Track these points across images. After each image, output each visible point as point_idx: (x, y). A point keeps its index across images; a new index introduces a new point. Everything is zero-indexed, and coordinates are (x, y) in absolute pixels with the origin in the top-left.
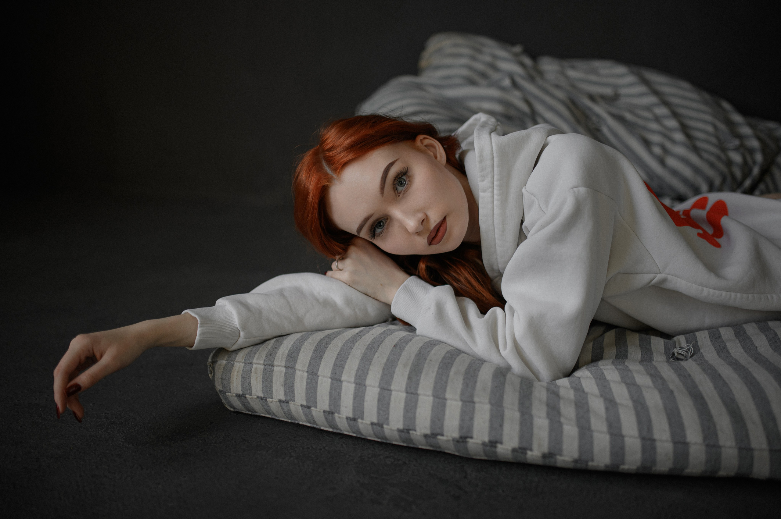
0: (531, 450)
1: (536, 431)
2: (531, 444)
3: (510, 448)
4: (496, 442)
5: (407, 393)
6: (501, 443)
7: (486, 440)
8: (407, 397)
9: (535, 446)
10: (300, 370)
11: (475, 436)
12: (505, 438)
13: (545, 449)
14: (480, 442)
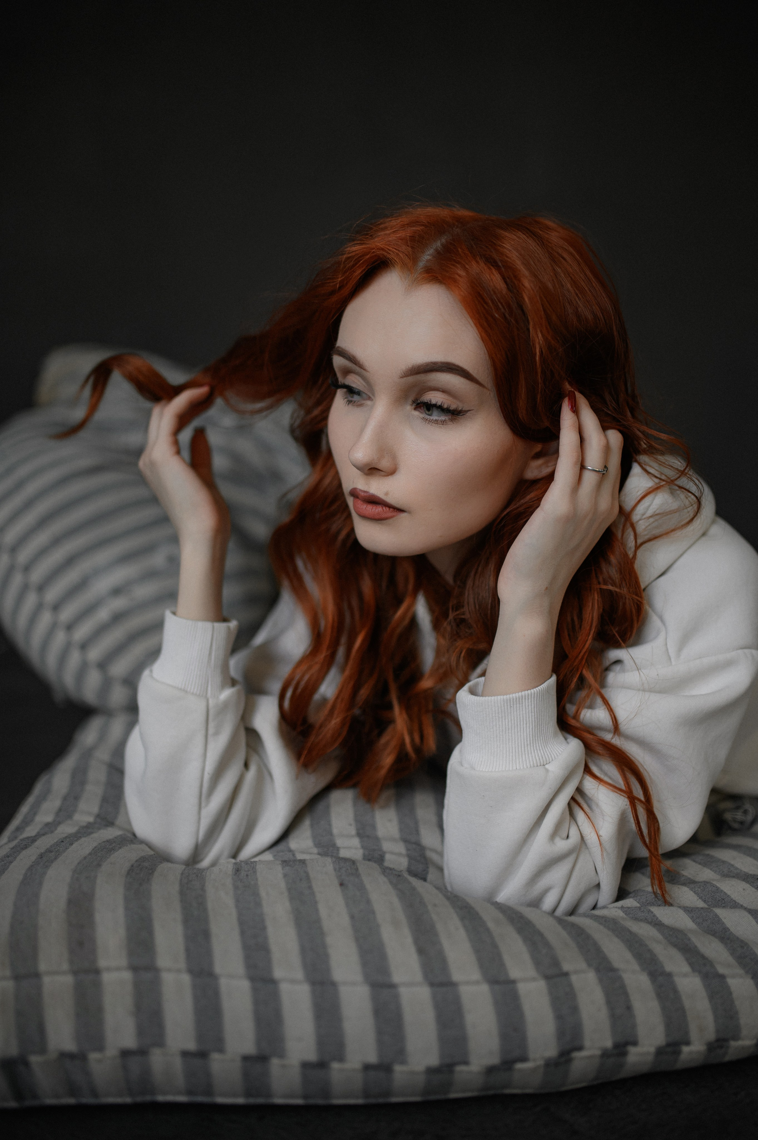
0: (688, 1043)
1: (687, 1003)
2: (687, 1033)
3: (652, 1050)
4: (626, 1044)
5: (432, 985)
6: (635, 1043)
7: (608, 1044)
8: (434, 997)
9: (694, 1034)
10: (169, 970)
11: (587, 1043)
12: (642, 1032)
13: (711, 1035)
14: (598, 1052)
